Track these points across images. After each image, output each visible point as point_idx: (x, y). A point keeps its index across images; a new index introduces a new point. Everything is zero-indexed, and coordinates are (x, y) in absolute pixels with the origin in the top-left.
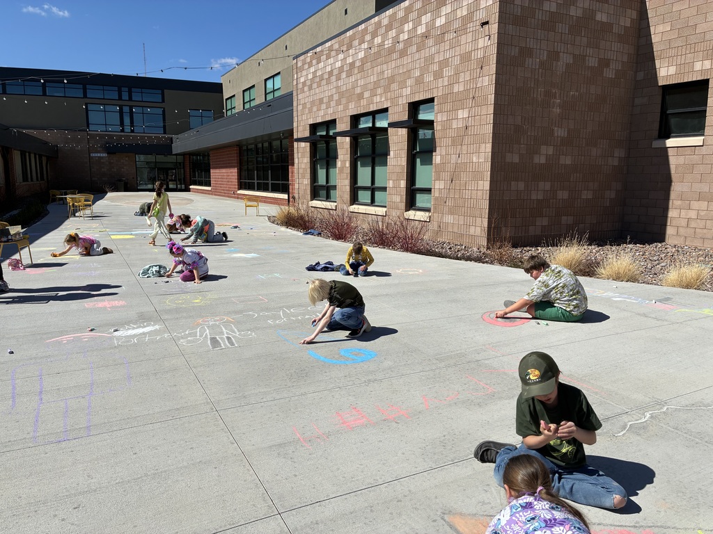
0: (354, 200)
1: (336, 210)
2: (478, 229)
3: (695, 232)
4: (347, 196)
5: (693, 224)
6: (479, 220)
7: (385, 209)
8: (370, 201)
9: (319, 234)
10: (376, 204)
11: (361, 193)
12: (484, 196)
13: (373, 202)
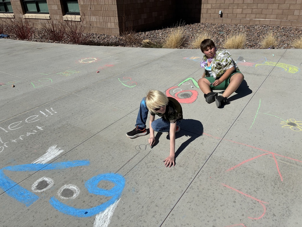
0: (25, 10)
1: (14, 18)
2: (113, 24)
3: (210, 16)
4: (20, 8)
5: (209, 12)
6: (112, 18)
7: (48, 15)
8: (36, 10)
9: (8, 37)
10: (41, 12)
11: (29, 6)
12: (113, 3)
13: (38, 11)
